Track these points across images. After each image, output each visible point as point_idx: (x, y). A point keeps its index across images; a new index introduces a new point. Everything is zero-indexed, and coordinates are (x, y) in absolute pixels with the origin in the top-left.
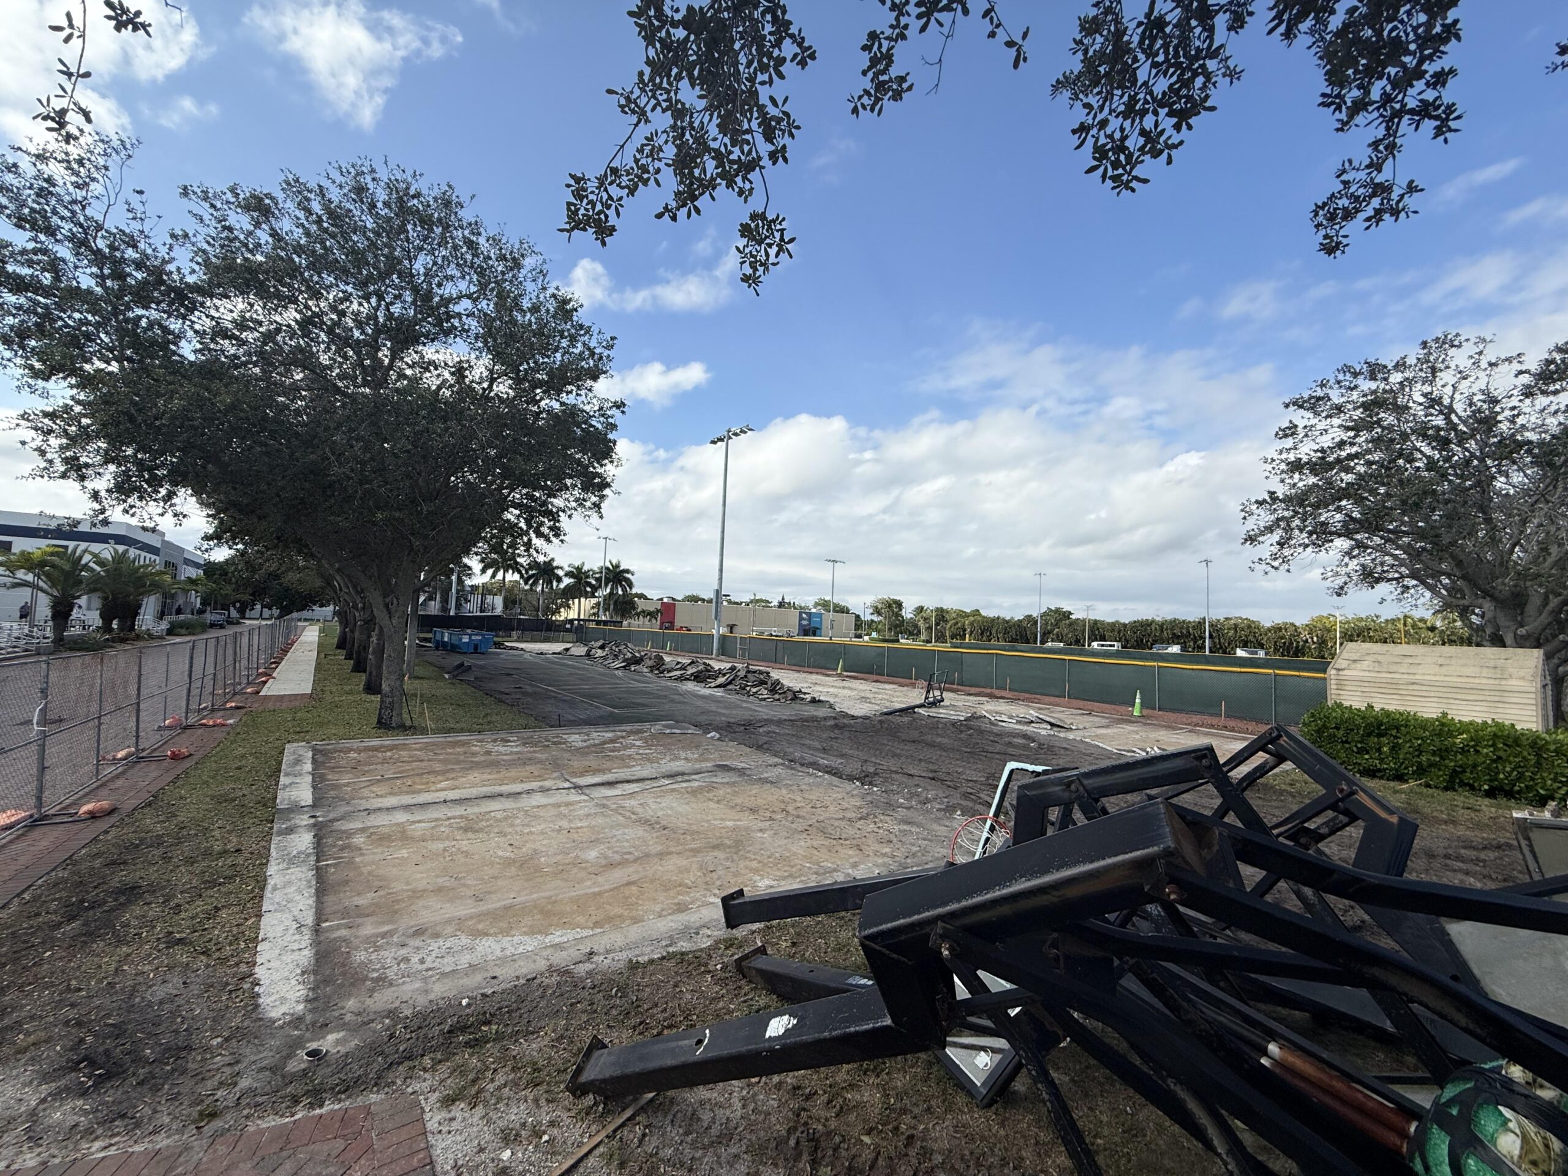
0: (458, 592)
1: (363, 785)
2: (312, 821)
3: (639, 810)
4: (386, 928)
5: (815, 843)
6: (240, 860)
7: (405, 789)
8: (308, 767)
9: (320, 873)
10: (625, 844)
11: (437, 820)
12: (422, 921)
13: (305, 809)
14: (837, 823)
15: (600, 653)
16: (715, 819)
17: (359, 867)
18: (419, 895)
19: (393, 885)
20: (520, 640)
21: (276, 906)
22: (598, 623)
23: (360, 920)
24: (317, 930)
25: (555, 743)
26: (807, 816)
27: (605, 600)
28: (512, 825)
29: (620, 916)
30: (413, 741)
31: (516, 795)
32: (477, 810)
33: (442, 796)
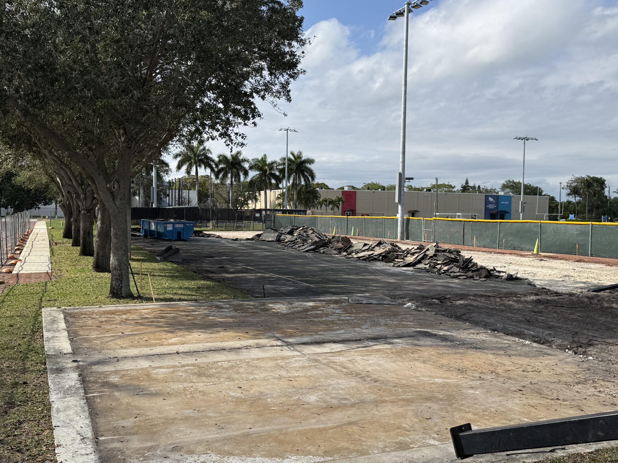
0: (158, 186)
1: (108, 339)
2: (75, 364)
3: (350, 365)
4: (149, 444)
5: (531, 402)
6: (28, 390)
7: (142, 343)
8: (63, 325)
9: (89, 402)
10: (341, 391)
11: (174, 367)
12: (177, 441)
13: (68, 356)
14: (552, 386)
15: (289, 238)
16: (423, 376)
17: (119, 399)
18: (170, 421)
19: (148, 414)
20: (216, 228)
21: (62, 423)
22: (284, 212)
23: (129, 437)
24: (96, 441)
25: (262, 310)
26: (519, 379)
27: (289, 190)
28: (238, 373)
29: (347, 449)
30: (142, 307)
31: (238, 349)
32: (205, 360)
33: (174, 349)
